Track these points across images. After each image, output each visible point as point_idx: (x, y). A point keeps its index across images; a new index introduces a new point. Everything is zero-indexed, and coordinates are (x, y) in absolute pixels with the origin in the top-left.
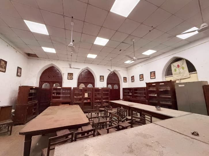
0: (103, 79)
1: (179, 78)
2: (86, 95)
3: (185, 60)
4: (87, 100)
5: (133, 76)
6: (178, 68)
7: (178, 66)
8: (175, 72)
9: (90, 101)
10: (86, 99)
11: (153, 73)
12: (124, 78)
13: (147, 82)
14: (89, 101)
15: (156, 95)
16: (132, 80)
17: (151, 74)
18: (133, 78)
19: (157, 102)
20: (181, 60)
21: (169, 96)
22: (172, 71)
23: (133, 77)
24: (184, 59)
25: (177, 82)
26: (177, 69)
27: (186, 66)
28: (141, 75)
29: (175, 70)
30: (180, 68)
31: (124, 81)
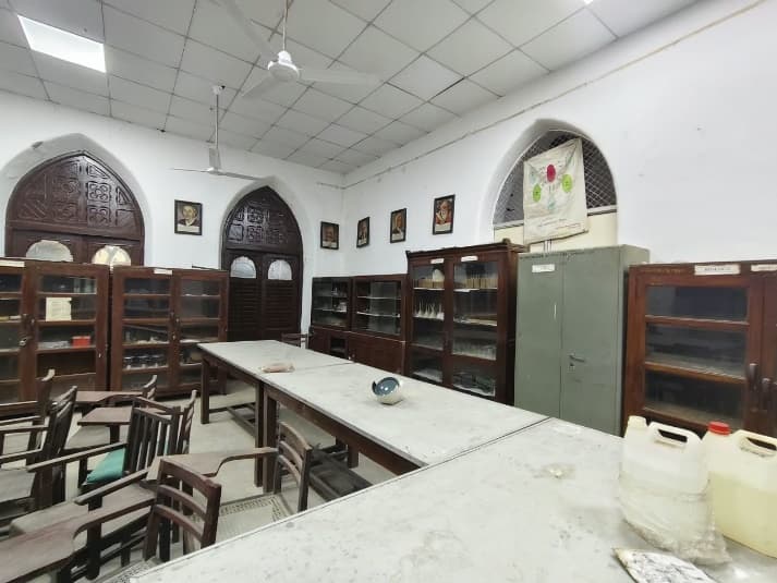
0: (198, 223)
1: (547, 232)
2: (58, 309)
3: (580, 142)
4: (71, 342)
5: (367, 220)
6: (547, 186)
7: (551, 172)
8: (535, 205)
9: (92, 341)
10: (58, 330)
11: (444, 203)
12: (325, 225)
13: (412, 251)
14: (82, 342)
15: (441, 316)
16: (359, 238)
17: (437, 209)
18: (364, 228)
19: (441, 349)
20: (567, 140)
21: (492, 319)
22: (525, 197)
23: (365, 225)
24: (577, 137)
25: (535, 250)
26: (545, 188)
27: (581, 174)
28: (396, 212)
29: (537, 193)
30: (555, 182)
31: (325, 243)
